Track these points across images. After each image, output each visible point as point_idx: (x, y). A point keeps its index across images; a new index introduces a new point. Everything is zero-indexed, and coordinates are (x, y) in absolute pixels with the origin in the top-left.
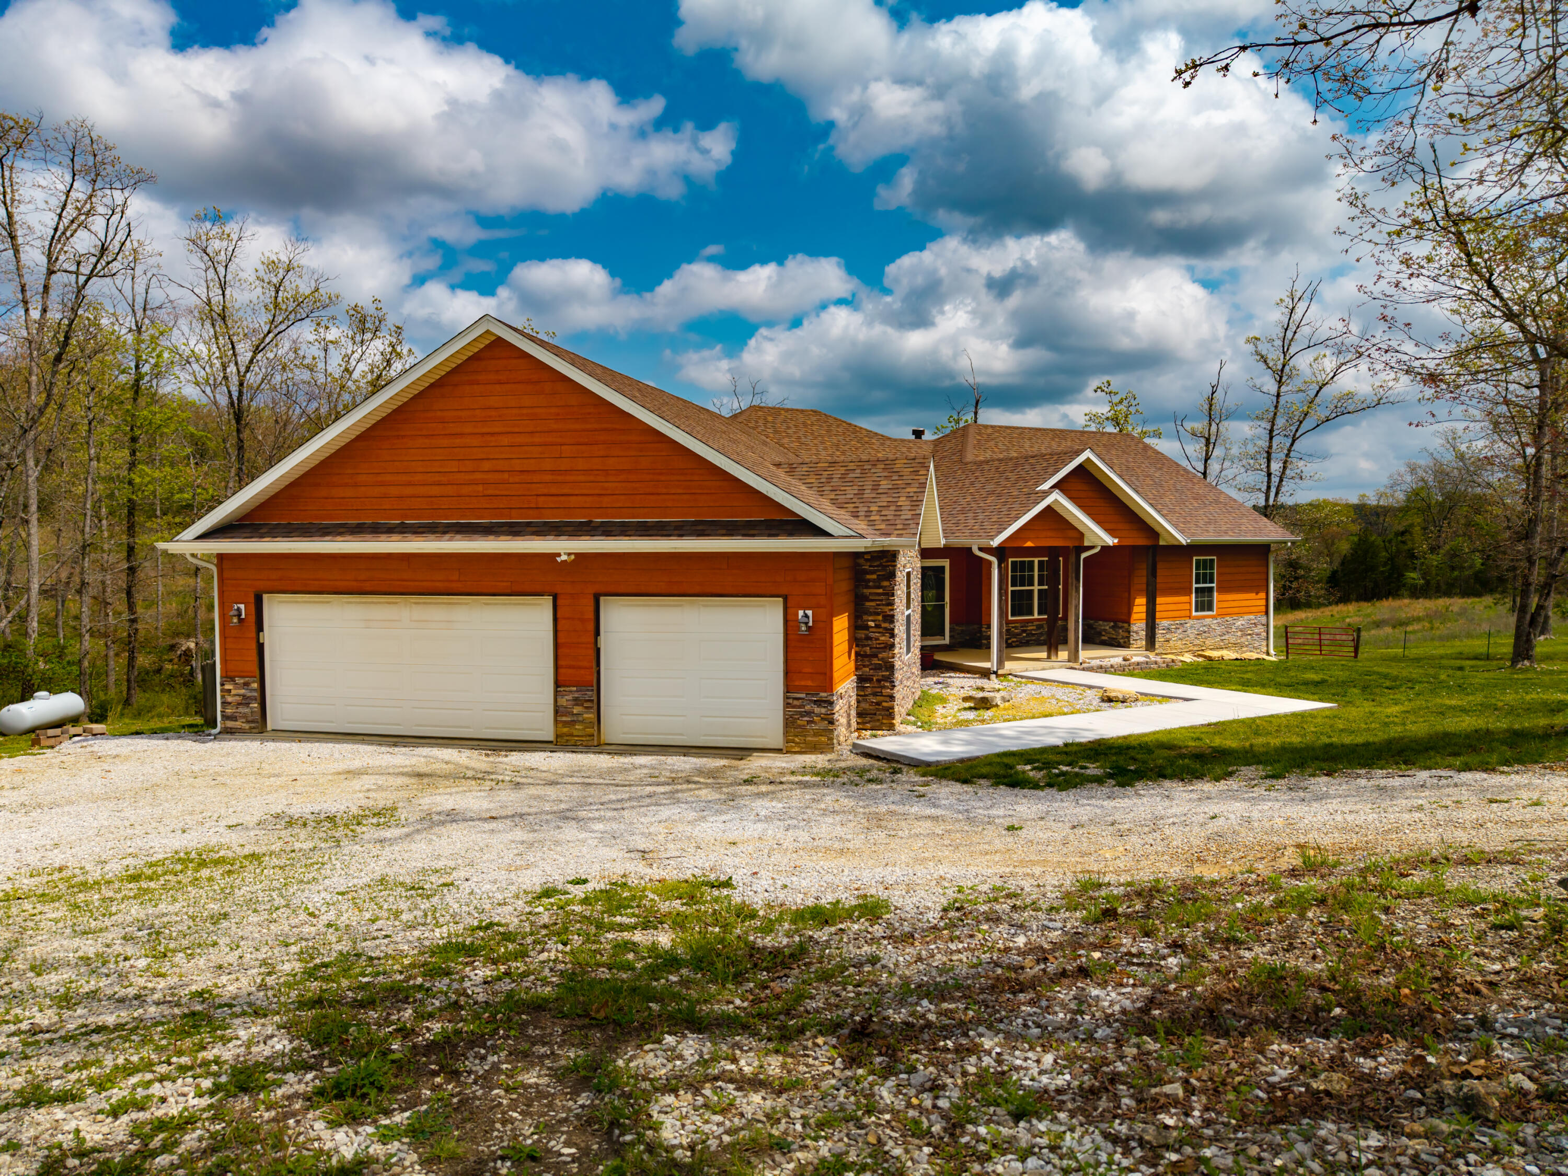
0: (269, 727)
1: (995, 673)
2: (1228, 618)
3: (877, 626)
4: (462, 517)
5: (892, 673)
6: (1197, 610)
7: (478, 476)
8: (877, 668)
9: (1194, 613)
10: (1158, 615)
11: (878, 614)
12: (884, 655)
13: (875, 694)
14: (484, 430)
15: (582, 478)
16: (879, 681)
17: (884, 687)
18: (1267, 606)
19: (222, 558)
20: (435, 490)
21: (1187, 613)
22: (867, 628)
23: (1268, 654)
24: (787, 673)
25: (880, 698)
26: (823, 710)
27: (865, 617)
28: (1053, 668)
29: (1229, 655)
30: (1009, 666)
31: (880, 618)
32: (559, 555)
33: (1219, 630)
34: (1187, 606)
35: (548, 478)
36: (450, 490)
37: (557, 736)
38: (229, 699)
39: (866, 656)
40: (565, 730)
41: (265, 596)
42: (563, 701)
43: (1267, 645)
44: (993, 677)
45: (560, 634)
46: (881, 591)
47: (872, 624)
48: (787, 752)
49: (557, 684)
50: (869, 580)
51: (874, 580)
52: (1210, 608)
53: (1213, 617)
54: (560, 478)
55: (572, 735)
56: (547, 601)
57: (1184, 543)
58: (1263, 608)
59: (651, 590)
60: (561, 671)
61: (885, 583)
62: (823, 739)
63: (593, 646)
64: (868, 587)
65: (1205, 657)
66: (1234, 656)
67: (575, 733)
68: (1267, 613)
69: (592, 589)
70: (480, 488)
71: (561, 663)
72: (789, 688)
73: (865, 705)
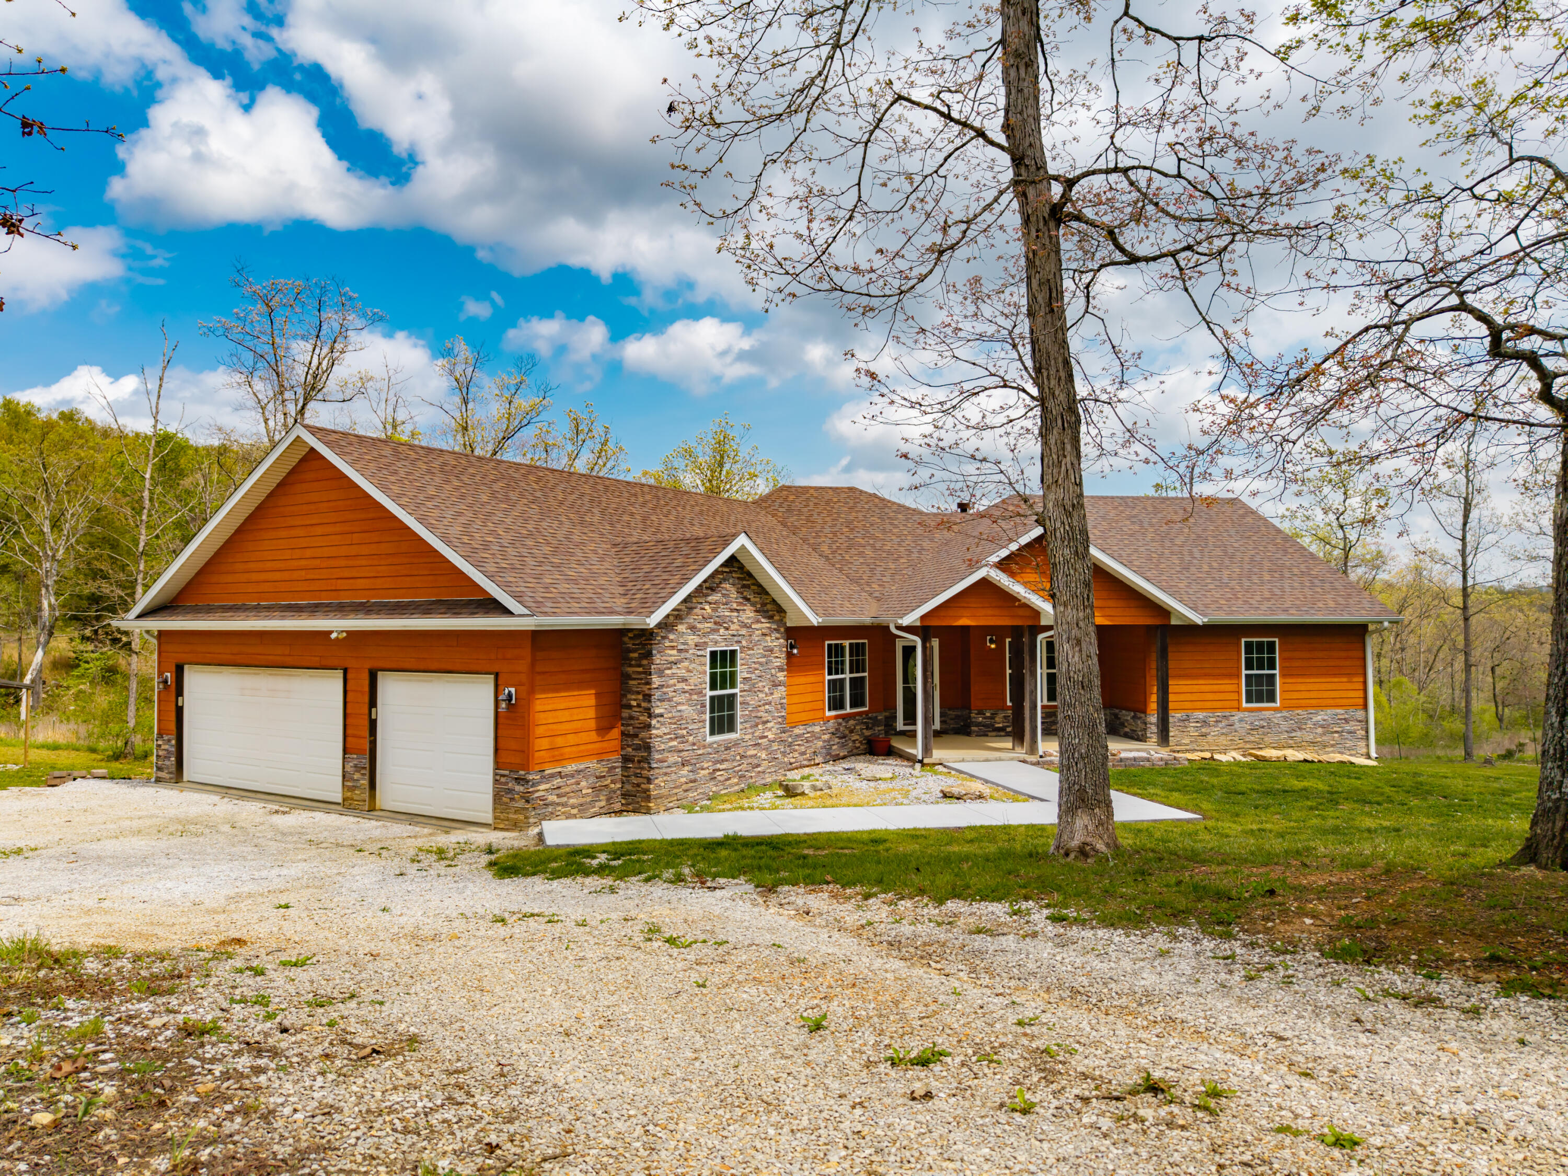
0: (185, 778)
1: (921, 762)
2: (1299, 711)
3: (639, 706)
4: (292, 600)
5: (649, 755)
6: (1249, 700)
7: (303, 563)
8: (637, 748)
9: (1244, 705)
10: (1171, 706)
11: (638, 693)
12: (643, 734)
13: (636, 775)
14: (308, 522)
15: (364, 562)
16: (639, 762)
17: (643, 768)
18: (1365, 698)
19: (161, 634)
20: (277, 576)
21: (1235, 704)
22: (630, 707)
23: (1368, 757)
24: (497, 750)
25: (640, 780)
26: (522, 789)
27: (629, 696)
28: (1000, 760)
29: (1294, 755)
30: (938, 754)
31: (640, 697)
32: (332, 632)
33: (1285, 726)
34: (1235, 696)
35: (343, 563)
36: (285, 575)
37: (344, 800)
38: (161, 753)
39: (629, 735)
40: (349, 794)
41: (186, 667)
42: (349, 768)
43: (1368, 746)
44: (918, 766)
45: (348, 705)
46: (641, 669)
47: (634, 703)
48: (495, 829)
49: (345, 751)
50: (632, 659)
51: (635, 659)
52: (1271, 698)
53: (1275, 709)
54: (351, 563)
55: (352, 799)
56: (340, 673)
57: (1200, 622)
58: (1361, 701)
59: (407, 666)
60: (349, 739)
61: (645, 662)
62: (521, 817)
63: (367, 717)
64: (631, 666)
65: (1256, 757)
66: (1300, 756)
67: (355, 797)
68: (1365, 706)
69: (369, 664)
70: (303, 573)
71: (349, 732)
72: (498, 765)
73: (628, 787)
